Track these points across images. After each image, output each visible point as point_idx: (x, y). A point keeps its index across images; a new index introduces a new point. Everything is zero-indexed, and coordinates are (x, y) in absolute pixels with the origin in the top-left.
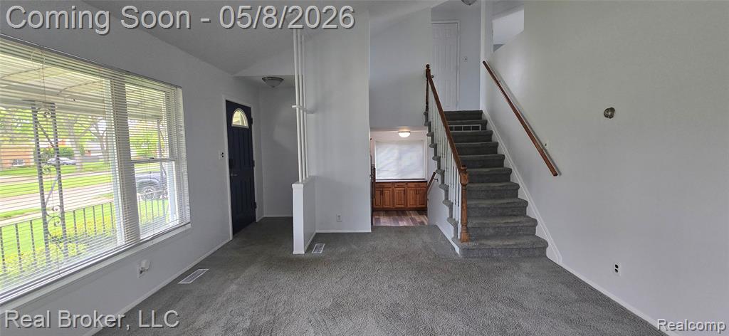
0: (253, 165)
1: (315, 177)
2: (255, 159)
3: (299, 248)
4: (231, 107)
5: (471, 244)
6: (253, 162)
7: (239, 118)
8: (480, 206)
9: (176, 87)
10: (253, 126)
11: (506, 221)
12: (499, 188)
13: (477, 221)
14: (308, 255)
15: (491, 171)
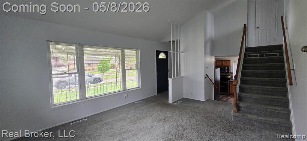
0: (168, 71)
1: (183, 76)
2: (169, 69)
3: (170, 101)
4: (158, 53)
5: (238, 114)
6: (168, 70)
7: (162, 56)
8: (253, 97)
9: (138, 49)
10: (168, 58)
11: (266, 107)
12: (271, 90)
13: (246, 104)
14: (173, 104)
15: (270, 80)
